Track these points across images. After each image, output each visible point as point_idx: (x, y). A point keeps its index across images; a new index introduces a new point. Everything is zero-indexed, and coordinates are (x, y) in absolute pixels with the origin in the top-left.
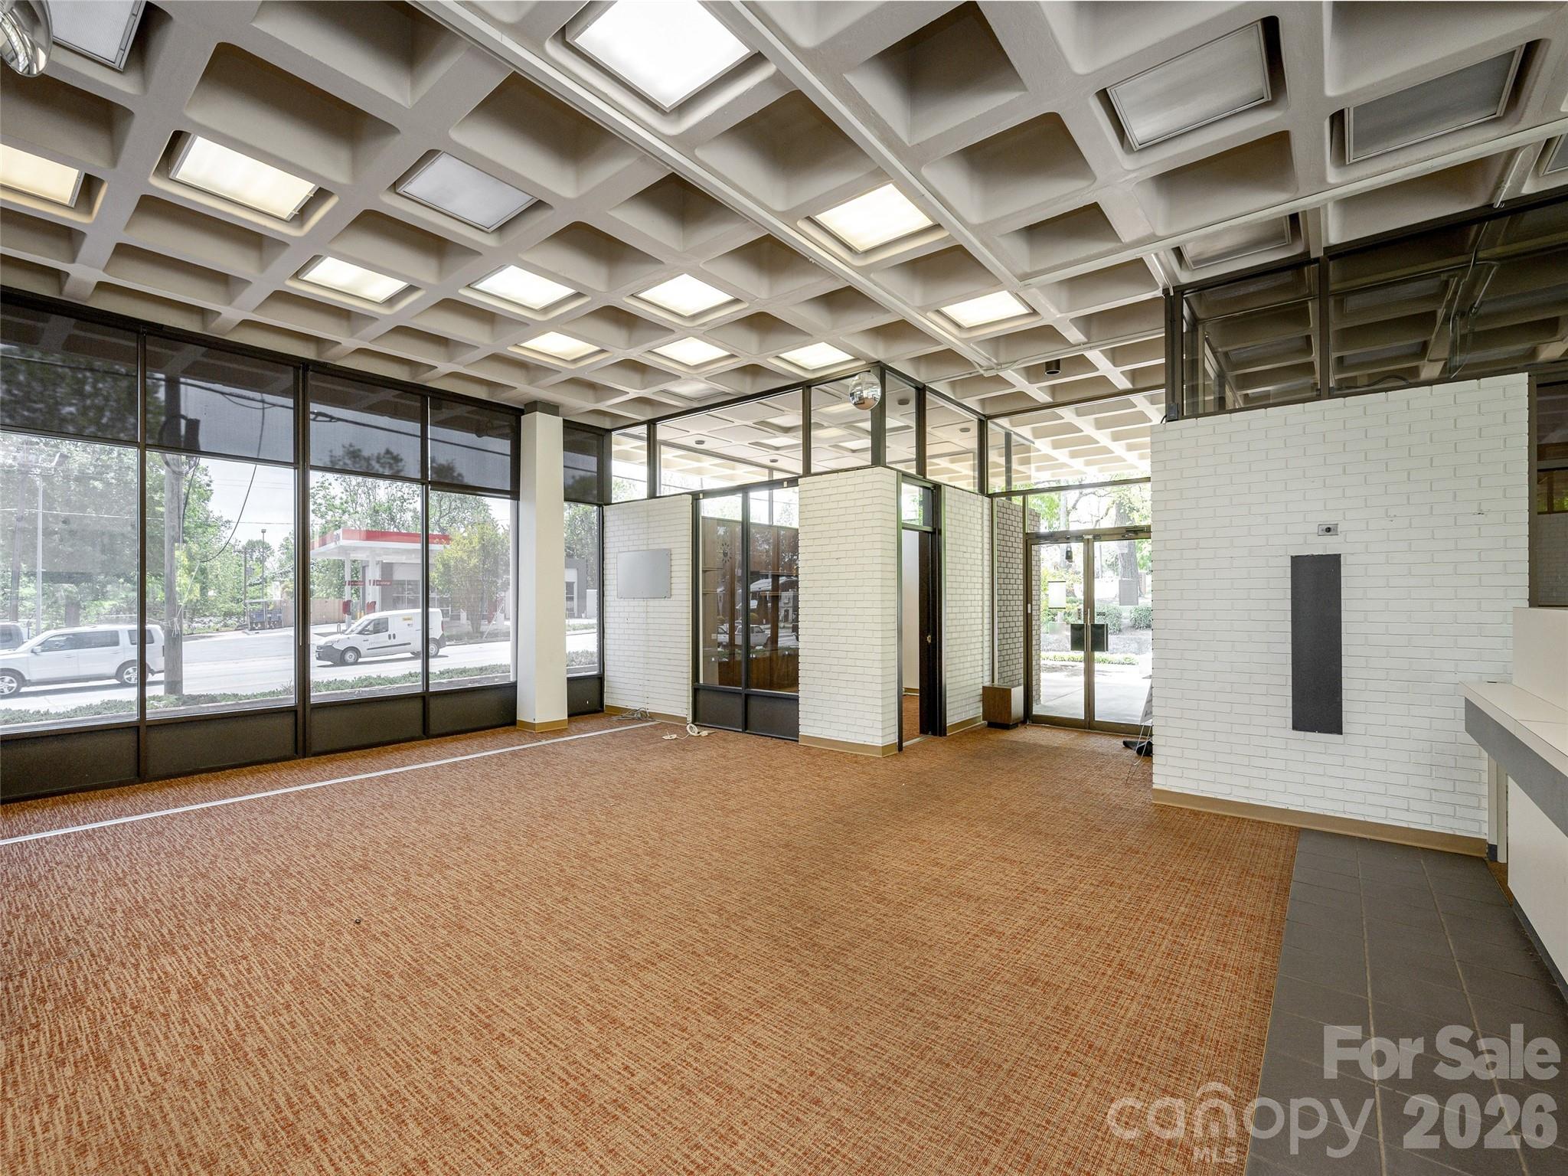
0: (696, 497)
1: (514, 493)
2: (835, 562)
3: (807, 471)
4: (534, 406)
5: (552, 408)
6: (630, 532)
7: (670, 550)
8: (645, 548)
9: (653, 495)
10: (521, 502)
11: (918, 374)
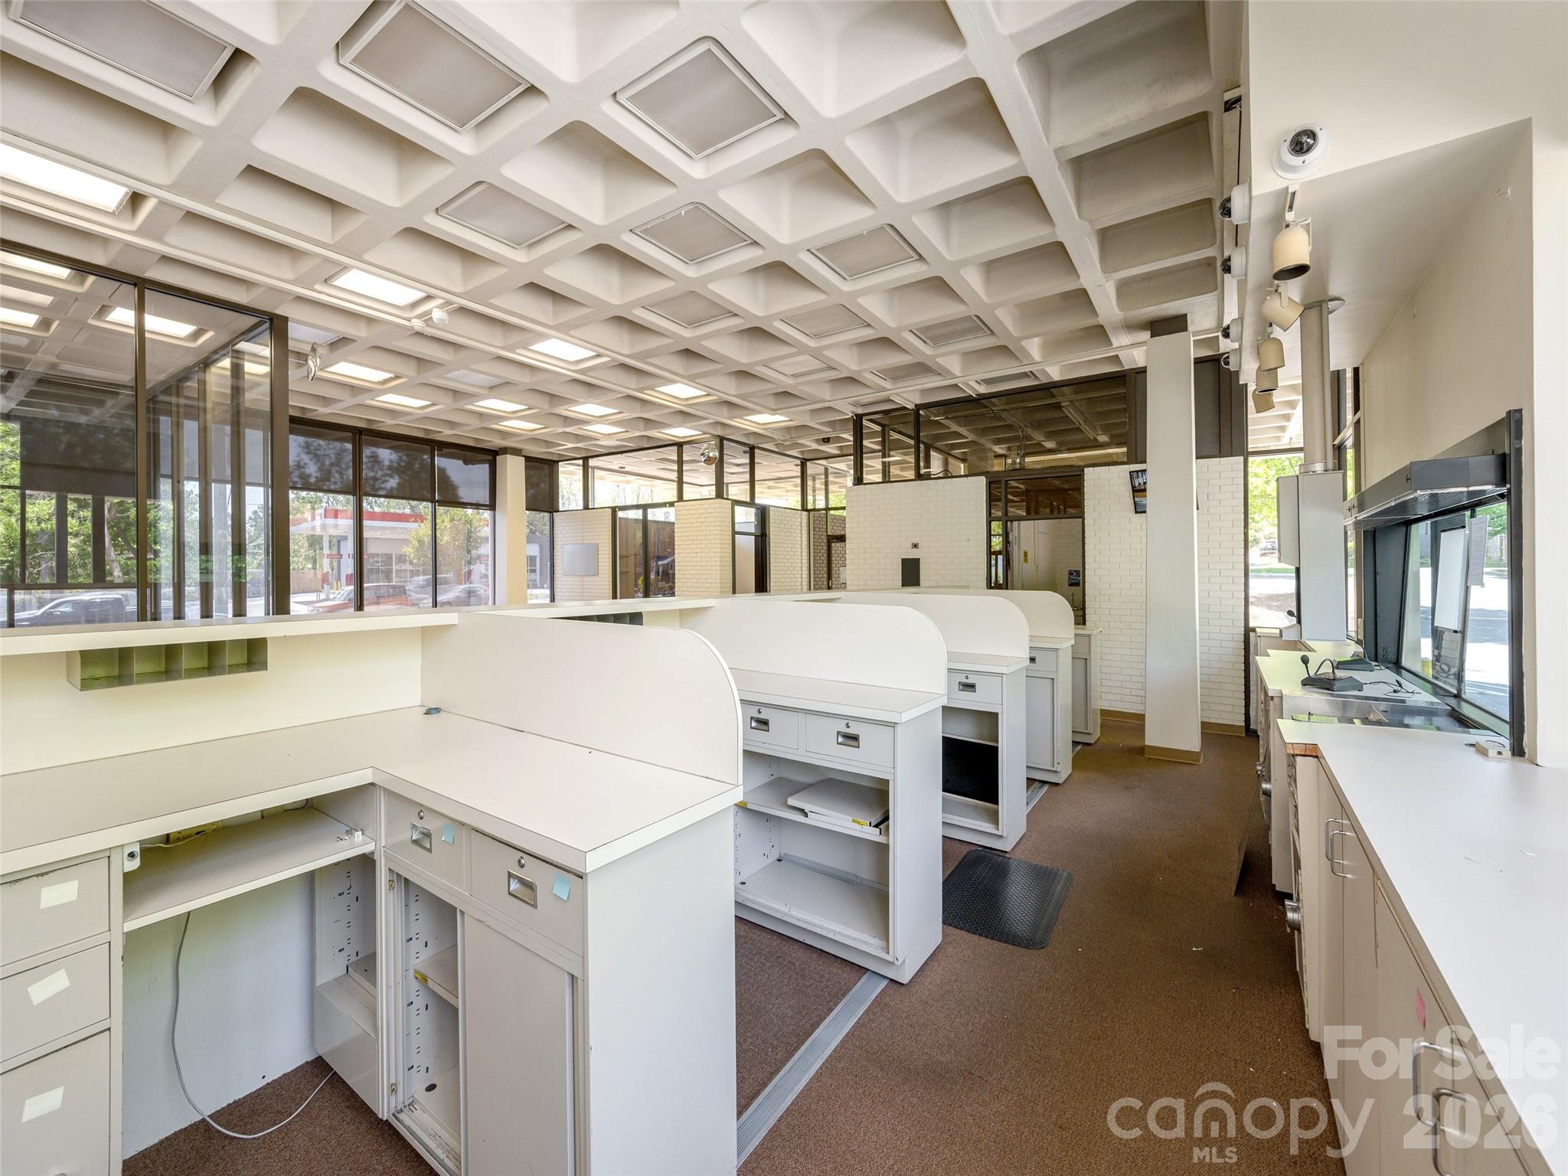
0: (614, 510)
1: (492, 506)
2: (695, 555)
3: (680, 498)
4: (505, 451)
5: (516, 452)
6: (571, 531)
7: (597, 544)
8: (581, 542)
9: (586, 507)
10: (497, 512)
11: (748, 440)
